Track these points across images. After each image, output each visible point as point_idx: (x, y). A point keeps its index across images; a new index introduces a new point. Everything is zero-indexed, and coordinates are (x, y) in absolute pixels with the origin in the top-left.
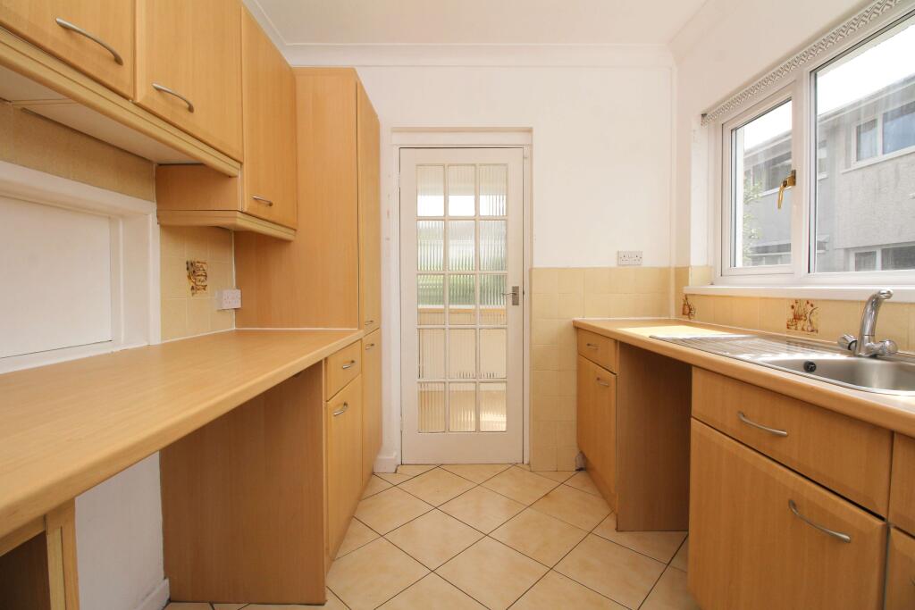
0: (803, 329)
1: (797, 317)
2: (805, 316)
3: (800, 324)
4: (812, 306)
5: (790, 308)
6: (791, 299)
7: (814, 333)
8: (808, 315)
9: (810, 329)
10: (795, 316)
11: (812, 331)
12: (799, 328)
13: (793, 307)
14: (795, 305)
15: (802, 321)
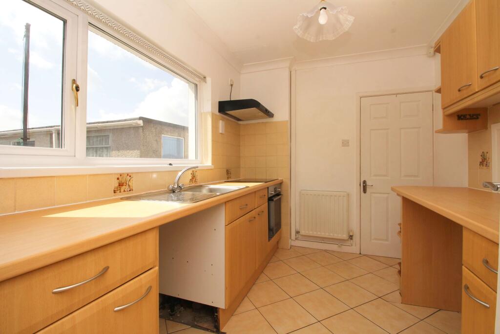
0: (124, 191)
1: (121, 185)
2: (126, 183)
3: (123, 188)
4: (130, 176)
5: (116, 179)
6: (117, 174)
7: (131, 191)
8: (127, 182)
9: (128, 190)
10: (119, 184)
11: (130, 191)
12: (122, 190)
13: (118, 179)
14: (119, 177)
15: (124, 187)
